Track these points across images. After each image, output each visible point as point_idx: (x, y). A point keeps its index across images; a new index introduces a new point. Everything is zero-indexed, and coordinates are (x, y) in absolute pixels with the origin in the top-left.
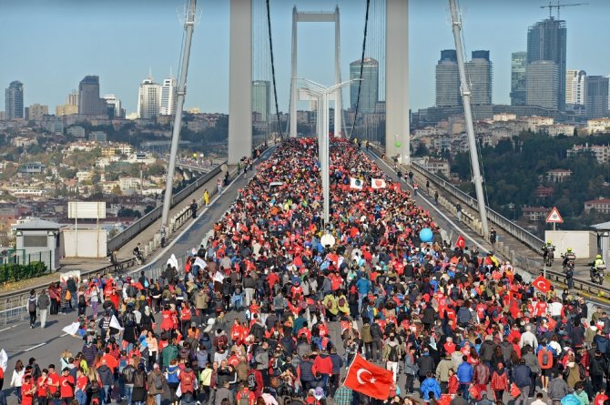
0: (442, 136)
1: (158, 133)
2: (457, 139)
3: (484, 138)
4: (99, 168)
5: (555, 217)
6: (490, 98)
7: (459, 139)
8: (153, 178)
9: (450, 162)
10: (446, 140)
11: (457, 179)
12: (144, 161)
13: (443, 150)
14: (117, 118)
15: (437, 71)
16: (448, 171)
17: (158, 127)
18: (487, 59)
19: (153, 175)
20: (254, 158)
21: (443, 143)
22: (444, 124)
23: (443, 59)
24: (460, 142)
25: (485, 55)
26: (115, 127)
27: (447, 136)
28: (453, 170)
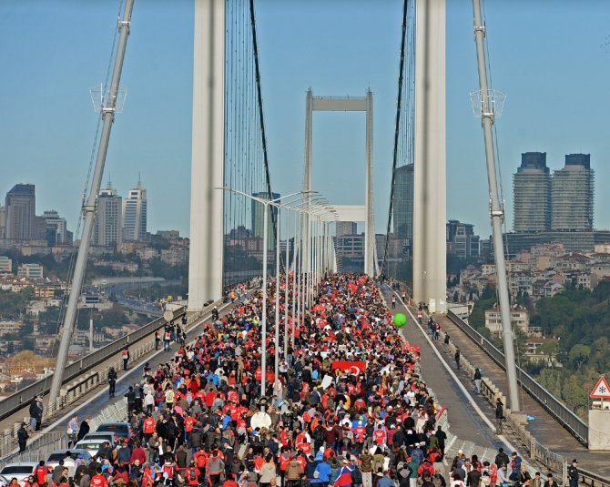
0: (519, 273)
1: (118, 266)
2: (540, 278)
3: (580, 277)
4: (30, 316)
5: (602, 390)
6: (591, 221)
7: (544, 279)
8: (108, 330)
9: (530, 310)
10: (524, 279)
11: (539, 335)
12: (96, 306)
13: (519, 293)
14: (59, 244)
15: (516, 182)
16: (527, 323)
17: (119, 257)
18: (587, 166)
19: (110, 326)
20: (225, 302)
21: (521, 283)
22: (525, 256)
23: (524, 165)
24: (544, 282)
25: (584, 160)
26: (55, 257)
27: (527, 273)
28: (532, 322)
